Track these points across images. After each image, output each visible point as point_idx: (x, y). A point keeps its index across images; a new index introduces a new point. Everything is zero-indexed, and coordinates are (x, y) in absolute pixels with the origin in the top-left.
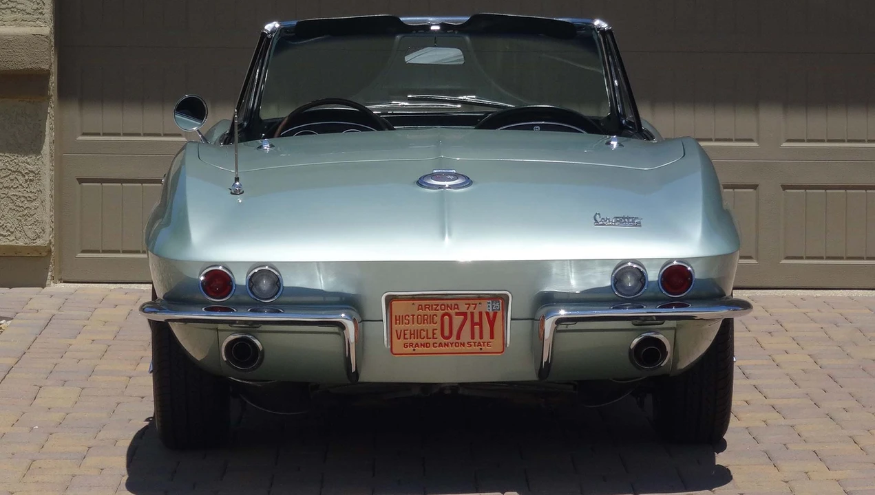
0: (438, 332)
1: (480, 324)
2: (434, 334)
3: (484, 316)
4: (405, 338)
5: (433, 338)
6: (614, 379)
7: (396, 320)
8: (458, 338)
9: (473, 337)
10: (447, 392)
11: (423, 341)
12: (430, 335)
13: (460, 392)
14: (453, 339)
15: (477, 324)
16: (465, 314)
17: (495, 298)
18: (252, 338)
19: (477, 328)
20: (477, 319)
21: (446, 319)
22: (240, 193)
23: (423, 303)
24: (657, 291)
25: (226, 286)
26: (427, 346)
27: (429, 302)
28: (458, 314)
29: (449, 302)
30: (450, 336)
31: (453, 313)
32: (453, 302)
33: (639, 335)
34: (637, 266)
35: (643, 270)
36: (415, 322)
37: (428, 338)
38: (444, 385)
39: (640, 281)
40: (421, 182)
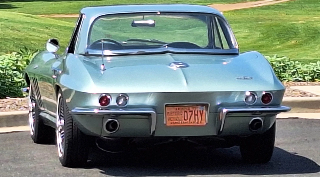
0: (183, 118)
1: (198, 115)
3: (199, 112)
4: (171, 120)
7: (168, 114)
8: (190, 120)
9: (195, 120)
12: (180, 119)
14: (188, 120)
15: (196, 115)
16: (192, 111)
17: (203, 105)
18: (116, 120)
19: (196, 117)
20: (196, 113)
21: (186, 113)
22: (104, 70)
23: (177, 108)
24: (260, 102)
25: (108, 101)
26: (179, 123)
27: (180, 107)
28: (190, 111)
29: (186, 107)
30: (187, 120)
31: (188, 111)
32: (188, 107)
33: (252, 118)
34: (253, 94)
35: (255, 95)
36: (175, 115)
37: (179, 120)
38: (182, 138)
39: (254, 99)
40: (170, 65)
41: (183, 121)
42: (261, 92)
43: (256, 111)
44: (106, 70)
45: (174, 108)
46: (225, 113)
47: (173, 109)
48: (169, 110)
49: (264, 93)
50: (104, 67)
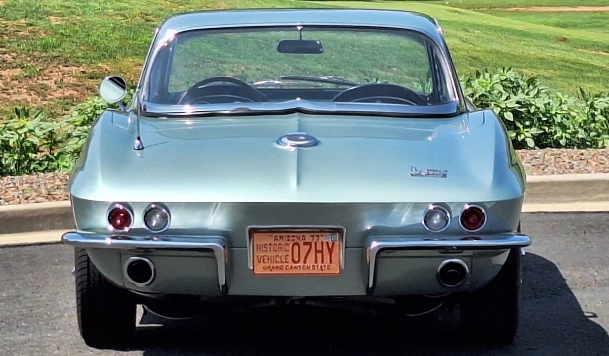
0: (290, 258)
1: (322, 251)
2: (286, 259)
3: (325, 244)
4: (264, 262)
5: (286, 262)
6: (427, 294)
7: (257, 248)
8: (305, 262)
9: (316, 262)
10: (297, 303)
11: (278, 265)
12: (284, 260)
13: (307, 303)
14: (301, 264)
15: (319, 252)
16: (310, 244)
17: (333, 231)
18: (146, 260)
19: (319, 255)
20: (319, 248)
21: (296, 247)
22: (140, 148)
23: (278, 235)
24: (458, 227)
25: (127, 220)
26: (281, 268)
27: (283, 234)
28: (305, 244)
29: (298, 235)
30: (299, 261)
31: (301, 243)
32: (302, 234)
33: (442, 261)
34: (442, 208)
35: (447, 211)
36: (272, 249)
37: (282, 262)
38: (294, 298)
39: (445, 219)
40: (279, 141)
41: (291, 264)
42: (461, 204)
43: (451, 247)
44: (145, 150)
45: (271, 236)
46: (374, 248)
47: (268, 239)
48: (259, 239)
49: (467, 207)
50: (141, 143)
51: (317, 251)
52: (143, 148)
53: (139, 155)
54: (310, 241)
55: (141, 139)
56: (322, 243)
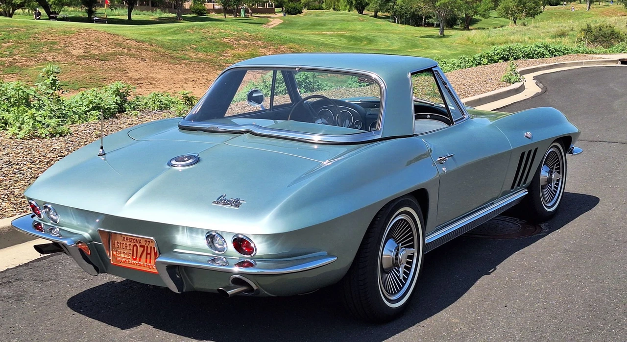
0: (131, 256)
1: (150, 254)
2: (129, 256)
3: (153, 249)
7: (113, 244)
8: (140, 260)
9: (146, 262)
14: (137, 261)
16: (144, 247)
19: (149, 256)
20: (149, 251)
21: (135, 248)
22: (102, 155)
23: (125, 237)
26: (126, 262)
27: (128, 237)
28: (141, 246)
29: (137, 238)
30: (136, 259)
31: (138, 245)
32: (139, 238)
33: (231, 276)
35: (221, 237)
36: (121, 247)
41: (131, 261)
45: (121, 236)
47: (120, 239)
50: (103, 151)
51: (147, 254)
52: (105, 154)
53: (103, 159)
54: (144, 245)
55: (103, 148)
56: (151, 247)
